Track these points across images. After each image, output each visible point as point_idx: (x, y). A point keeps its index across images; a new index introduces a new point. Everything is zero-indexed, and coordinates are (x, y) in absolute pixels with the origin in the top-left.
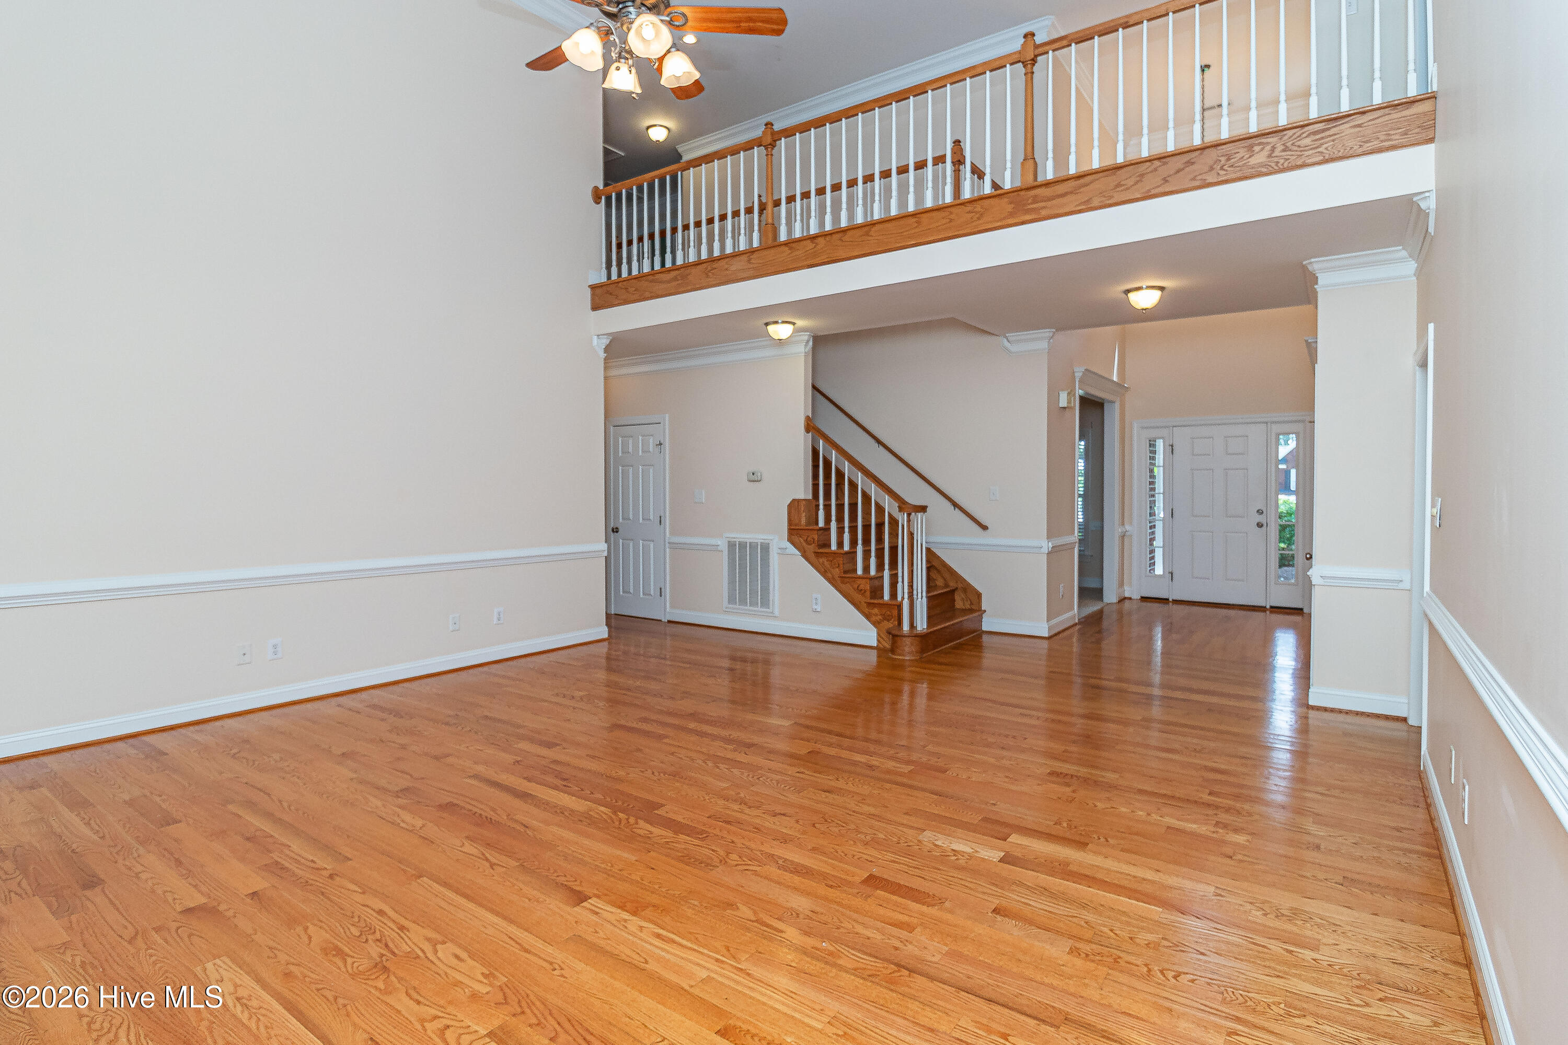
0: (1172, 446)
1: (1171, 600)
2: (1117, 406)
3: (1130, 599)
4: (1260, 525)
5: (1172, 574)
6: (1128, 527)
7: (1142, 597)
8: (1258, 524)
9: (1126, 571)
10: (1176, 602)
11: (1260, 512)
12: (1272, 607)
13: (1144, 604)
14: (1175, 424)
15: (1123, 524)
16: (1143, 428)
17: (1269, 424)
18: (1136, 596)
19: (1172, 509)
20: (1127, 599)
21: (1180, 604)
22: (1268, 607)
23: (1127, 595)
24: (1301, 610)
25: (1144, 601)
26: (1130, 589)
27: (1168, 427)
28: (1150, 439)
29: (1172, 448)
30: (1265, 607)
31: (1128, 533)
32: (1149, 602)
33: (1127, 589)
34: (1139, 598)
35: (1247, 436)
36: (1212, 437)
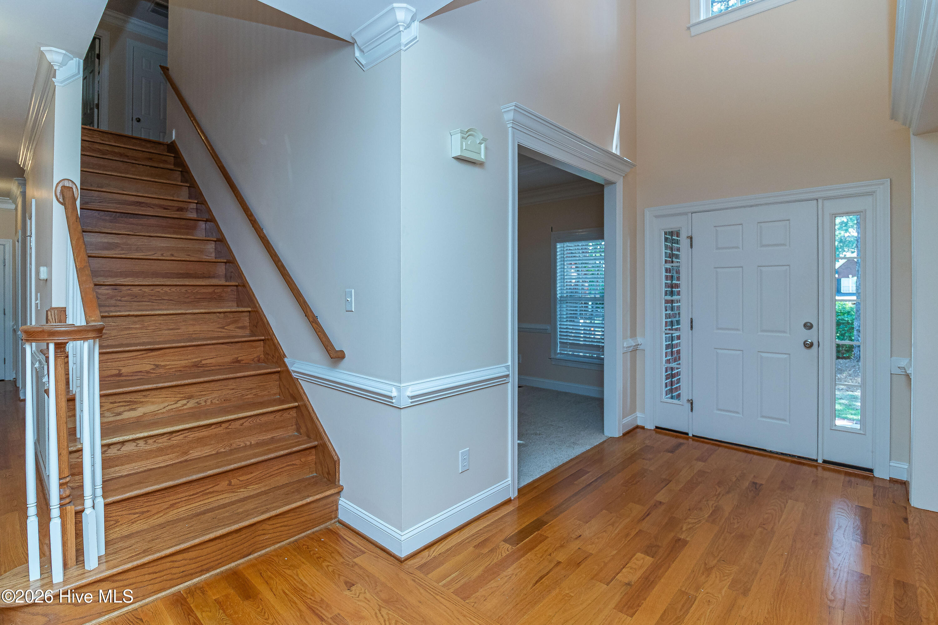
0: (691, 238)
1: (690, 435)
2: (619, 188)
3: (643, 428)
4: (808, 346)
5: (692, 404)
6: (640, 340)
7: (657, 427)
8: (805, 344)
9: (638, 392)
10: (696, 438)
11: (808, 326)
12: (825, 462)
13: (659, 436)
14: (693, 210)
15: (633, 335)
16: (656, 217)
17: (820, 201)
18: (650, 426)
19: (692, 319)
20: (638, 430)
21: (703, 442)
22: (820, 461)
23: (640, 423)
24: (871, 471)
25: (659, 433)
26: (643, 416)
27: (685, 214)
28: (666, 231)
29: (691, 241)
30: (817, 461)
31: (641, 347)
32: (666, 434)
33: (638, 414)
34: (653, 428)
35: (789, 220)
36: (742, 224)
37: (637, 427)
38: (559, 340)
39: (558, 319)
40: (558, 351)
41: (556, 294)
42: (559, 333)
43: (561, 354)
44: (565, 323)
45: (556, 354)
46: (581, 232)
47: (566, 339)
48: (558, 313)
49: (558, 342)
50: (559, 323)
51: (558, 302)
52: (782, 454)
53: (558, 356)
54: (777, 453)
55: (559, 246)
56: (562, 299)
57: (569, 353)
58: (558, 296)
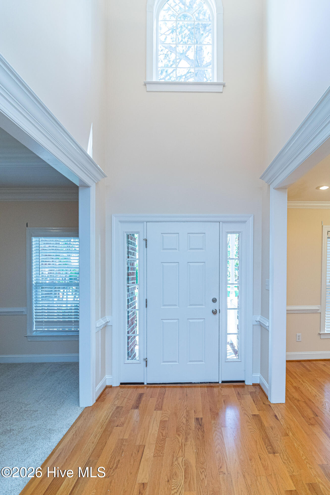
0: (146, 240)
1: (145, 384)
3: (111, 387)
4: (214, 312)
5: (146, 362)
6: (108, 318)
7: (121, 384)
8: (213, 311)
10: (150, 385)
11: (214, 300)
12: (222, 382)
13: (123, 390)
14: (147, 220)
15: (104, 314)
16: (120, 222)
17: (221, 223)
18: (116, 384)
19: (146, 299)
20: (107, 390)
21: (154, 387)
22: (220, 382)
23: (108, 384)
24: (243, 382)
25: (124, 387)
26: (111, 377)
27: (143, 222)
28: (128, 234)
29: (146, 243)
30: (218, 383)
31: (109, 324)
32: (129, 387)
33: (107, 377)
34: (118, 384)
35: (205, 233)
36: (178, 233)
37: (107, 387)
38: (34, 320)
39: (34, 302)
40: (34, 329)
41: (31, 281)
42: (34, 314)
43: (36, 331)
44: (41, 302)
45: (32, 331)
46: (55, 230)
47: (42, 318)
48: (34, 297)
49: (34, 322)
50: (34, 305)
51: (34, 287)
52: (201, 383)
53: (34, 334)
54: (198, 383)
55: (34, 239)
56: (38, 285)
57: (45, 329)
58: (34, 282)
